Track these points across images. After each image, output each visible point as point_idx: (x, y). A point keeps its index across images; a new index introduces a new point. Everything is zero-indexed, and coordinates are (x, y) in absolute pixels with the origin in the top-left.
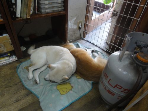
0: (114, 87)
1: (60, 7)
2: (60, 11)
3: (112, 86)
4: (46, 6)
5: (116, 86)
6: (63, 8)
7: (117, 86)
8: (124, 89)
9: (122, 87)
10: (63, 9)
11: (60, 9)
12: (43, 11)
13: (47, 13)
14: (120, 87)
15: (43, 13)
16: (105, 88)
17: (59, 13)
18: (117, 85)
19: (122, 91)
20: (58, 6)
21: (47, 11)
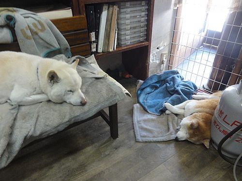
0: (231, 126)
1: (142, 37)
2: (142, 42)
3: (229, 124)
4: (127, 37)
5: (234, 123)
7: (236, 123)
10: (145, 39)
11: (142, 39)
12: (122, 43)
13: (128, 45)
14: (239, 124)
16: (219, 128)
17: (141, 44)
18: (236, 121)
20: (140, 36)
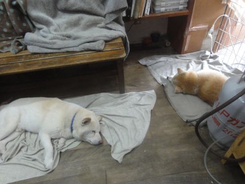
0: (221, 114)
1: (182, 5)
2: (181, 10)
5: (223, 113)
6: (186, 6)
8: (231, 118)
9: (229, 115)
10: (184, 8)
11: (181, 7)
13: (162, 12)
14: (227, 115)
15: (157, 12)
17: (179, 12)
18: (224, 111)
19: (228, 121)
20: (179, 3)
21: (163, 9)
